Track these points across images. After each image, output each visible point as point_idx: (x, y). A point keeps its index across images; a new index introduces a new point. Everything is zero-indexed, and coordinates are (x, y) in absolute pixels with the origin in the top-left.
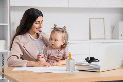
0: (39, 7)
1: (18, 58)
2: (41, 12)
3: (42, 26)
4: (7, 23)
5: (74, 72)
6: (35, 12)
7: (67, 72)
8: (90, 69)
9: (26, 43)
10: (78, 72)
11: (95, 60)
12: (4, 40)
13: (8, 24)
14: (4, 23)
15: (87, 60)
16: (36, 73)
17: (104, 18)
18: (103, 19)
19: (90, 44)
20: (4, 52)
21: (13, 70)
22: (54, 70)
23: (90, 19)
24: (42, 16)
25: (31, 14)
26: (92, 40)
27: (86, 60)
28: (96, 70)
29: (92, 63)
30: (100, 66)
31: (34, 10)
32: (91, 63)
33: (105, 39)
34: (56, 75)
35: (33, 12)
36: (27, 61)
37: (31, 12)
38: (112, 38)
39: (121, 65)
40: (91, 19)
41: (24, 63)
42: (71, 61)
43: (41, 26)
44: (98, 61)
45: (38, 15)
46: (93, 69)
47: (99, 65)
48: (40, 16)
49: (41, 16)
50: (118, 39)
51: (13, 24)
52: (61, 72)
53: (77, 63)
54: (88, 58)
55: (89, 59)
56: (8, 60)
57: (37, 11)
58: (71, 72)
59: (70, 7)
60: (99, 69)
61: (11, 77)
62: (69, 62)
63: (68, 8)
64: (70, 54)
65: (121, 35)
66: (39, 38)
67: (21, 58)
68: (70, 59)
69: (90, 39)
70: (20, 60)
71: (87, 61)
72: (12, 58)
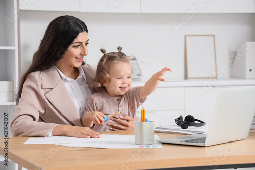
0: (79, 12)
1: (34, 119)
2: (83, 24)
3: (86, 53)
4: (14, 45)
5: (151, 146)
6: (71, 22)
7: (138, 147)
8: (185, 141)
9: (52, 89)
10: (160, 146)
11: (196, 122)
12: (6, 80)
13: (16, 48)
14: (6, 46)
15: (179, 121)
16: (74, 149)
17: (214, 36)
18: (212, 37)
19: (186, 88)
20: (6, 106)
21: (25, 143)
22: (111, 143)
23: (185, 36)
24: (87, 31)
25: (62, 28)
26: (190, 80)
27: (176, 121)
28: (198, 144)
29: (190, 128)
30: (205, 134)
31: (69, 19)
32: (186, 128)
33: (216, 78)
34: (115, 153)
35: (67, 23)
36: (54, 125)
37: (63, 23)
38: (232, 77)
39: (250, 133)
40: (187, 38)
41: (47, 128)
42: (145, 123)
43: (84, 52)
44: (202, 123)
45: (77, 29)
46: (191, 141)
47: (204, 132)
48: (82, 31)
49: (85, 32)
50: (244, 78)
51: (27, 47)
52: (124, 147)
53: (157, 128)
54: (181, 117)
55: (183, 120)
56: (13, 125)
57: (76, 22)
58: (145, 147)
59: (143, 11)
60: (203, 140)
61: (21, 157)
62: (141, 126)
63: (141, 14)
64: (144, 110)
65: (251, 70)
66: (79, 77)
67: (41, 119)
68: (143, 119)
69: (186, 78)
70: (37, 123)
71: (179, 124)
72: (21, 120)
